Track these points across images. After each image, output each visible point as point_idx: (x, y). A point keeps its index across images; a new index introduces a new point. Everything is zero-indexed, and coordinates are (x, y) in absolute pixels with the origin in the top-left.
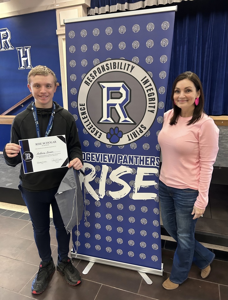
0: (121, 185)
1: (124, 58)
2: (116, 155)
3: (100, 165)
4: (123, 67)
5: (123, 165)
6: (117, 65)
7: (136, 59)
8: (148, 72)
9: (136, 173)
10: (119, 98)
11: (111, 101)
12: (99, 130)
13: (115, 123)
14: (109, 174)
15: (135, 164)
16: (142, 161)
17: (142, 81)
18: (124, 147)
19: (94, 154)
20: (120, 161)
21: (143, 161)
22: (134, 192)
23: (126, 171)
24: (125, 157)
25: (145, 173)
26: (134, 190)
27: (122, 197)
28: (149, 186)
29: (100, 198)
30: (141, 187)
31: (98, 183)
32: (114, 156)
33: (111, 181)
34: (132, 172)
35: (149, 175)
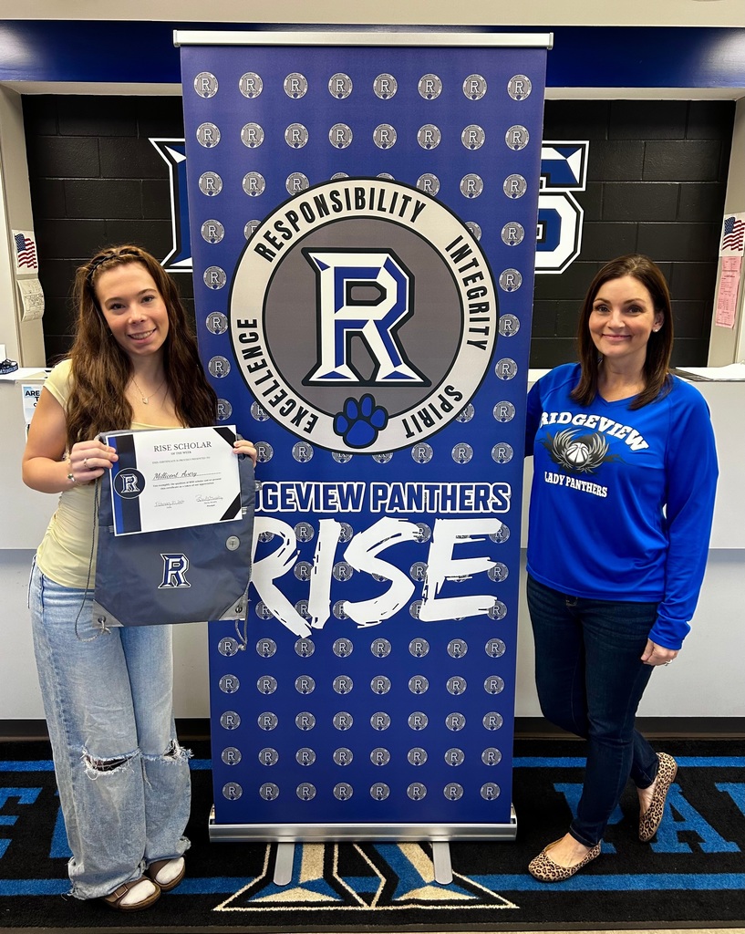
0: (382, 578)
1: (391, 177)
2: (364, 484)
3: (314, 520)
4: (387, 204)
5: (390, 516)
6: (367, 197)
7: (429, 181)
8: (467, 224)
9: (429, 537)
10: (375, 303)
11: (349, 313)
12: (306, 407)
13: (362, 383)
14: (342, 547)
15: (428, 511)
16: (449, 498)
17: (448, 249)
18: (391, 457)
19: (291, 486)
20: (380, 502)
21: (453, 498)
22: (426, 599)
23: (400, 535)
24: (396, 491)
25: (460, 537)
26: (424, 592)
27: (386, 617)
28: (470, 576)
29: (312, 630)
30: (448, 579)
31: (304, 578)
32: (360, 487)
33: (349, 568)
34: (418, 535)
35: (470, 540)
